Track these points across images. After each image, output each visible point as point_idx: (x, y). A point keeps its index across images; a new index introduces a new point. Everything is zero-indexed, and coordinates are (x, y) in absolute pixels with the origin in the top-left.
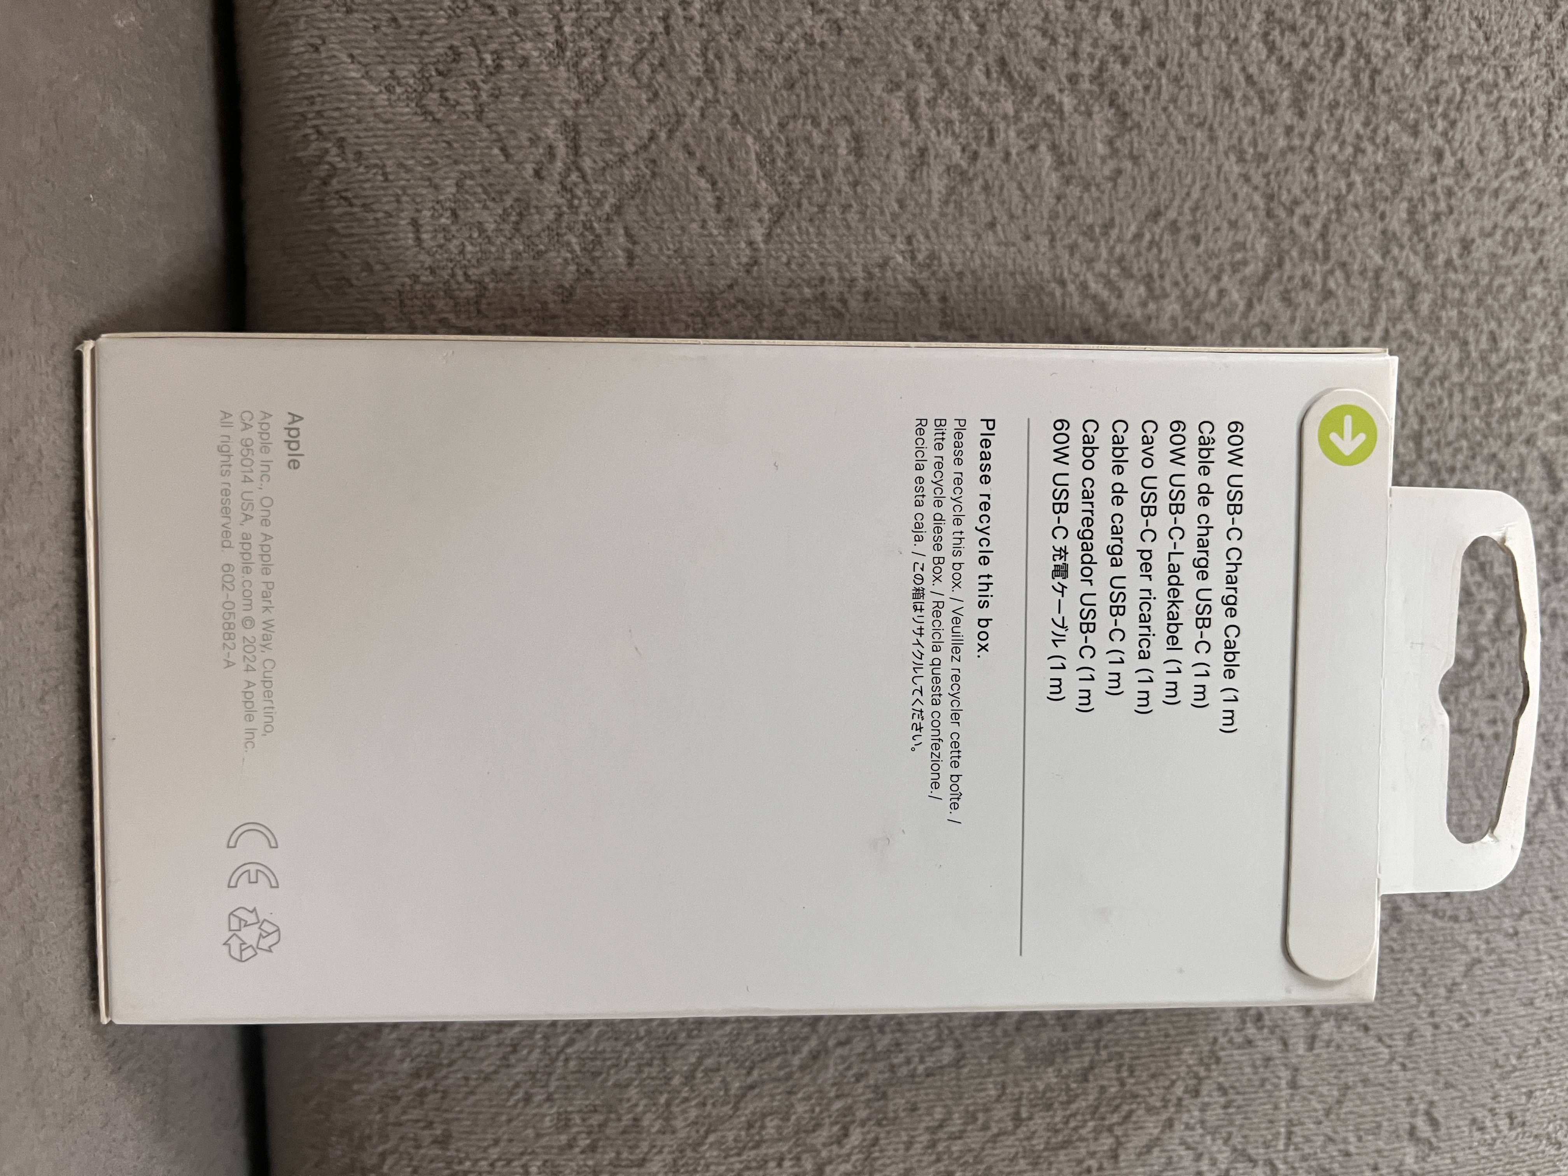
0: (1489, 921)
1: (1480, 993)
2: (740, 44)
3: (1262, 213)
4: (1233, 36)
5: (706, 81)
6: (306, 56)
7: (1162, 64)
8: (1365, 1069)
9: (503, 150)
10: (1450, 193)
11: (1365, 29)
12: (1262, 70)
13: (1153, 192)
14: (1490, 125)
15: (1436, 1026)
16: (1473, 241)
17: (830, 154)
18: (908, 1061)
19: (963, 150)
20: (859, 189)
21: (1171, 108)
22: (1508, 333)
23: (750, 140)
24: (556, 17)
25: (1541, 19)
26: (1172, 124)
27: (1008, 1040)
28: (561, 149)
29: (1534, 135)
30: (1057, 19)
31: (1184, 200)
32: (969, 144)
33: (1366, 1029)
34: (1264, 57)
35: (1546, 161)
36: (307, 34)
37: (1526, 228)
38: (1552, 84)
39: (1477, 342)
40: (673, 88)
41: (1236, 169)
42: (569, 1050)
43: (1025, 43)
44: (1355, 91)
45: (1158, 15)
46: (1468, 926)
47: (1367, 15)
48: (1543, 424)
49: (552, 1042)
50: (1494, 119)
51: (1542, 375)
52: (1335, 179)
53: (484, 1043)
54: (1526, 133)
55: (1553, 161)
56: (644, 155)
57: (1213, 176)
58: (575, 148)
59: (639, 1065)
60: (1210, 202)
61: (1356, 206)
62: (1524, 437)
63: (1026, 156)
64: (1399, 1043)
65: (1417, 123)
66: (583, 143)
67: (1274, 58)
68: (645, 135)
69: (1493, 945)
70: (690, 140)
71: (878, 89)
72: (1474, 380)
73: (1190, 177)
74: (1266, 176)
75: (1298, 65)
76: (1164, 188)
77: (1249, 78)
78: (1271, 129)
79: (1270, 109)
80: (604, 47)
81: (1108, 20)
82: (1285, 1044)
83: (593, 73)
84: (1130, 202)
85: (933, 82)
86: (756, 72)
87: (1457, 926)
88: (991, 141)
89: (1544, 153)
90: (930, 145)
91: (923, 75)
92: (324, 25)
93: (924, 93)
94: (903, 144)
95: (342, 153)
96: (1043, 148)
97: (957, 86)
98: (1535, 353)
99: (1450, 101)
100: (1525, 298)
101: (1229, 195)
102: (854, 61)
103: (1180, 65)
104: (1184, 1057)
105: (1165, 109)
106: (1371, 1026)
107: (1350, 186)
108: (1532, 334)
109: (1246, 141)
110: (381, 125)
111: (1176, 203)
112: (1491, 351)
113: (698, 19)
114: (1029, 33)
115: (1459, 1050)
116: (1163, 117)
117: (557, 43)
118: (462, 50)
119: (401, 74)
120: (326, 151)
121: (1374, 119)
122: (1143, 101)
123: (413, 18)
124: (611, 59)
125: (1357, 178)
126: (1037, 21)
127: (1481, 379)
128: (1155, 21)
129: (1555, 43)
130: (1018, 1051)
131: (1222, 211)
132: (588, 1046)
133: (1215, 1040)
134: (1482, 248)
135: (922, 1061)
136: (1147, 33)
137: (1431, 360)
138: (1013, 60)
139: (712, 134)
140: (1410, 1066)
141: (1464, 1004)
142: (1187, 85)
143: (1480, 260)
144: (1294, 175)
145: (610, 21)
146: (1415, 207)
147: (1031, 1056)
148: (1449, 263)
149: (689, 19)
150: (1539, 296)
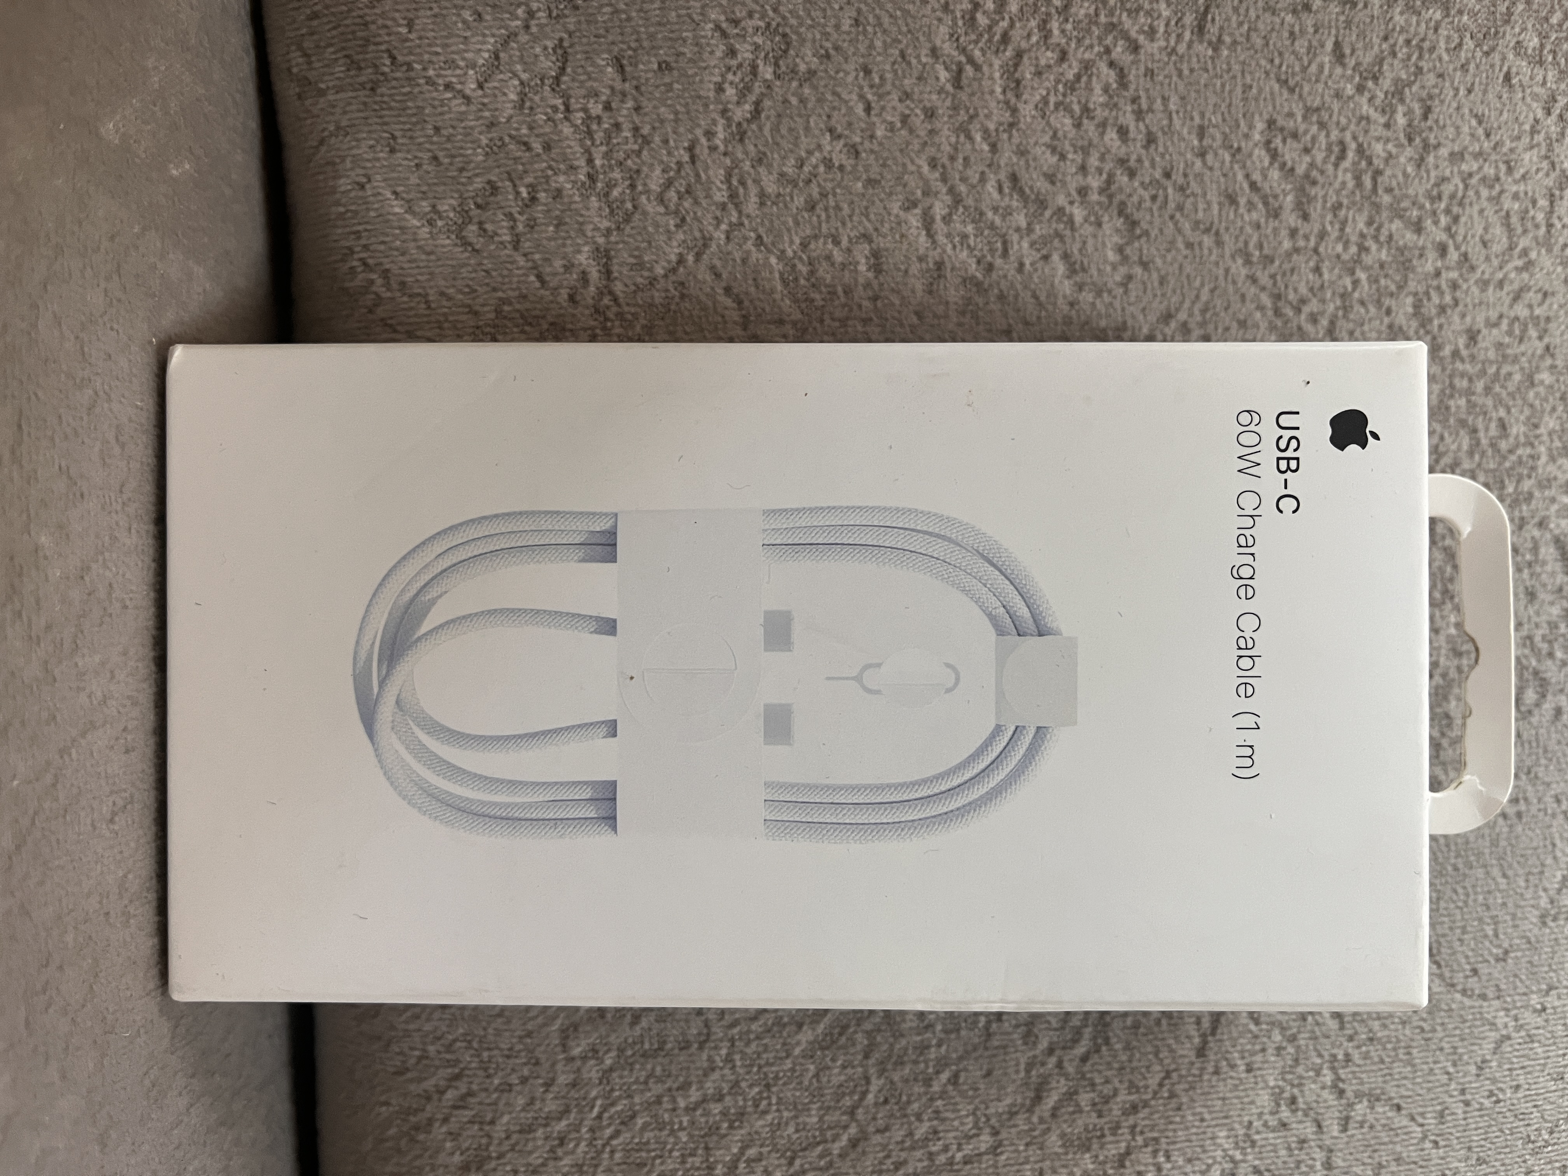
0: (1517, 998)
1: (1510, 1070)
2: (762, 170)
3: (1270, 313)
4: (1236, 145)
5: (730, 206)
6: (353, 194)
7: (1167, 175)
8: (1398, 1148)
9: (539, 277)
10: (1455, 286)
11: (1366, 132)
12: (1265, 177)
13: (1163, 295)
14: (1493, 219)
15: (1467, 1103)
16: (1479, 331)
17: (851, 271)
18: (946, 1149)
19: (979, 262)
20: (879, 304)
21: (1178, 215)
22: (1517, 420)
23: (773, 260)
24: (588, 151)
25: (1540, 114)
26: (1179, 231)
27: (1044, 1126)
28: (594, 274)
29: (1537, 226)
30: (1065, 137)
31: (1193, 303)
32: (984, 256)
33: (1399, 1108)
34: (1266, 164)
35: (1549, 250)
36: (352, 174)
37: (1532, 317)
38: (1553, 175)
39: (1487, 429)
40: (699, 214)
41: (1244, 272)
42: (614, 1142)
43: (1035, 159)
44: (1358, 192)
45: (1162, 129)
46: (1496, 1003)
47: (1368, 119)
48: (1554, 508)
49: (598, 1134)
50: (1496, 212)
51: (1552, 459)
52: (1340, 277)
53: (531, 1136)
54: (1529, 225)
55: (1556, 249)
56: (673, 278)
57: (1221, 278)
58: (607, 273)
59: (683, 1155)
60: (1219, 303)
61: (1362, 303)
62: (1536, 520)
63: (1039, 265)
64: (1431, 1121)
65: (1420, 219)
66: (615, 268)
67: (1276, 165)
68: (674, 258)
69: (1521, 1022)
70: (718, 263)
71: (895, 207)
72: (1484, 465)
73: (1199, 279)
74: (1273, 277)
75: (1301, 170)
76: (1174, 291)
77: (1253, 186)
78: (1276, 231)
79: (1275, 214)
80: (633, 177)
81: (1114, 135)
82: (1319, 1126)
83: (623, 202)
84: (1142, 306)
85: (948, 199)
86: (779, 195)
87: (1485, 1004)
88: (1005, 253)
89: (1547, 243)
90: (946, 258)
91: (937, 193)
92: (369, 165)
93: (939, 210)
94: (921, 259)
95: (388, 286)
96: (1056, 257)
97: (970, 202)
98: (1545, 438)
99: (1452, 197)
100: (1532, 384)
101: (1238, 297)
102: (871, 182)
103: (1185, 175)
104: (1219, 1141)
105: (1172, 217)
106: (1404, 1105)
107: (1356, 283)
108: (1541, 418)
109: (1251, 245)
110: (424, 257)
111: (1187, 305)
112: (1500, 437)
113: (722, 148)
114: (1039, 150)
115: (1490, 1126)
116: (1171, 225)
117: (589, 176)
118: (500, 184)
119: (441, 208)
120: (372, 282)
121: (1377, 219)
122: (1151, 209)
123: (453, 156)
124: (640, 188)
125: (1362, 276)
126: (1046, 139)
127: (1492, 466)
128: (1160, 134)
129: (1554, 136)
130: (1054, 1138)
131: (1231, 311)
132: (633, 1137)
133: (1250, 1123)
134: (1489, 338)
135: (959, 1149)
136: (1153, 146)
137: (1442, 448)
138: (1024, 176)
139: (738, 255)
140: (1442, 1143)
141: (1494, 1081)
142: (1193, 194)
143: (1487, 349)
144: (1299, 274)
145: (639, 153)
146: (1421, 300)
147: (1067, 1142)
148: (1456, 354)
149: (713, 149)
150: (1547, 382)
